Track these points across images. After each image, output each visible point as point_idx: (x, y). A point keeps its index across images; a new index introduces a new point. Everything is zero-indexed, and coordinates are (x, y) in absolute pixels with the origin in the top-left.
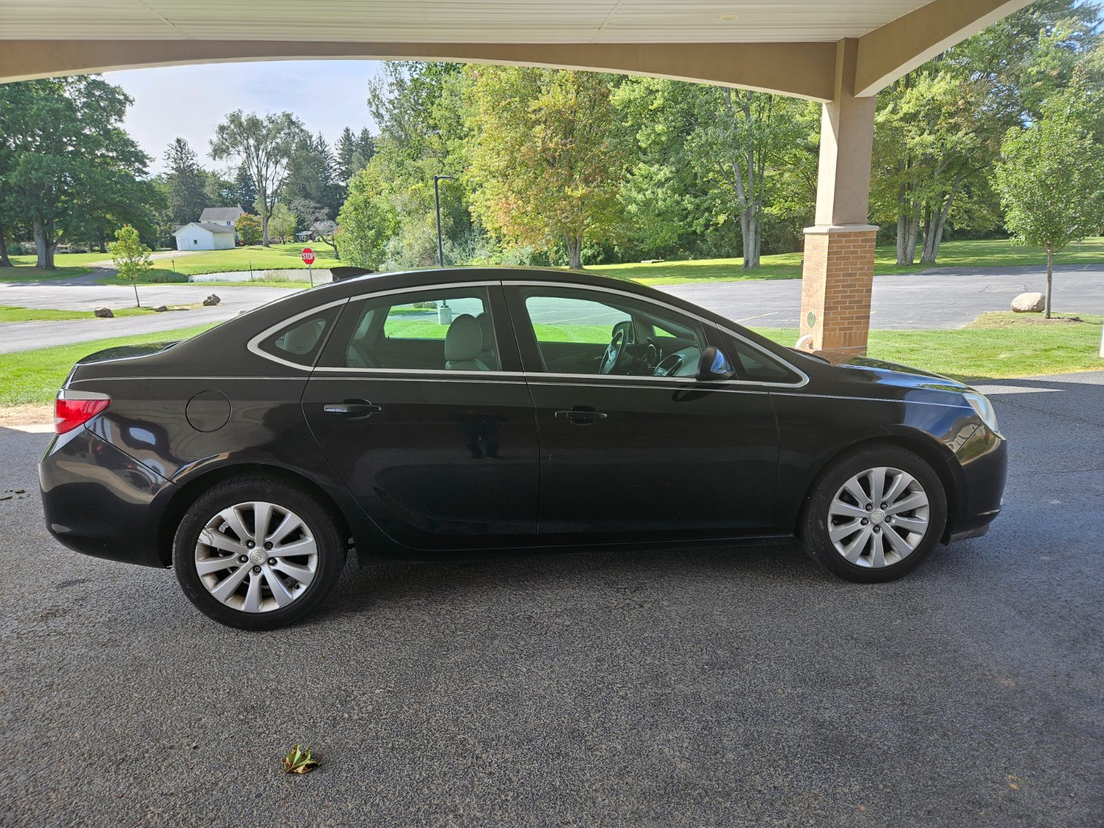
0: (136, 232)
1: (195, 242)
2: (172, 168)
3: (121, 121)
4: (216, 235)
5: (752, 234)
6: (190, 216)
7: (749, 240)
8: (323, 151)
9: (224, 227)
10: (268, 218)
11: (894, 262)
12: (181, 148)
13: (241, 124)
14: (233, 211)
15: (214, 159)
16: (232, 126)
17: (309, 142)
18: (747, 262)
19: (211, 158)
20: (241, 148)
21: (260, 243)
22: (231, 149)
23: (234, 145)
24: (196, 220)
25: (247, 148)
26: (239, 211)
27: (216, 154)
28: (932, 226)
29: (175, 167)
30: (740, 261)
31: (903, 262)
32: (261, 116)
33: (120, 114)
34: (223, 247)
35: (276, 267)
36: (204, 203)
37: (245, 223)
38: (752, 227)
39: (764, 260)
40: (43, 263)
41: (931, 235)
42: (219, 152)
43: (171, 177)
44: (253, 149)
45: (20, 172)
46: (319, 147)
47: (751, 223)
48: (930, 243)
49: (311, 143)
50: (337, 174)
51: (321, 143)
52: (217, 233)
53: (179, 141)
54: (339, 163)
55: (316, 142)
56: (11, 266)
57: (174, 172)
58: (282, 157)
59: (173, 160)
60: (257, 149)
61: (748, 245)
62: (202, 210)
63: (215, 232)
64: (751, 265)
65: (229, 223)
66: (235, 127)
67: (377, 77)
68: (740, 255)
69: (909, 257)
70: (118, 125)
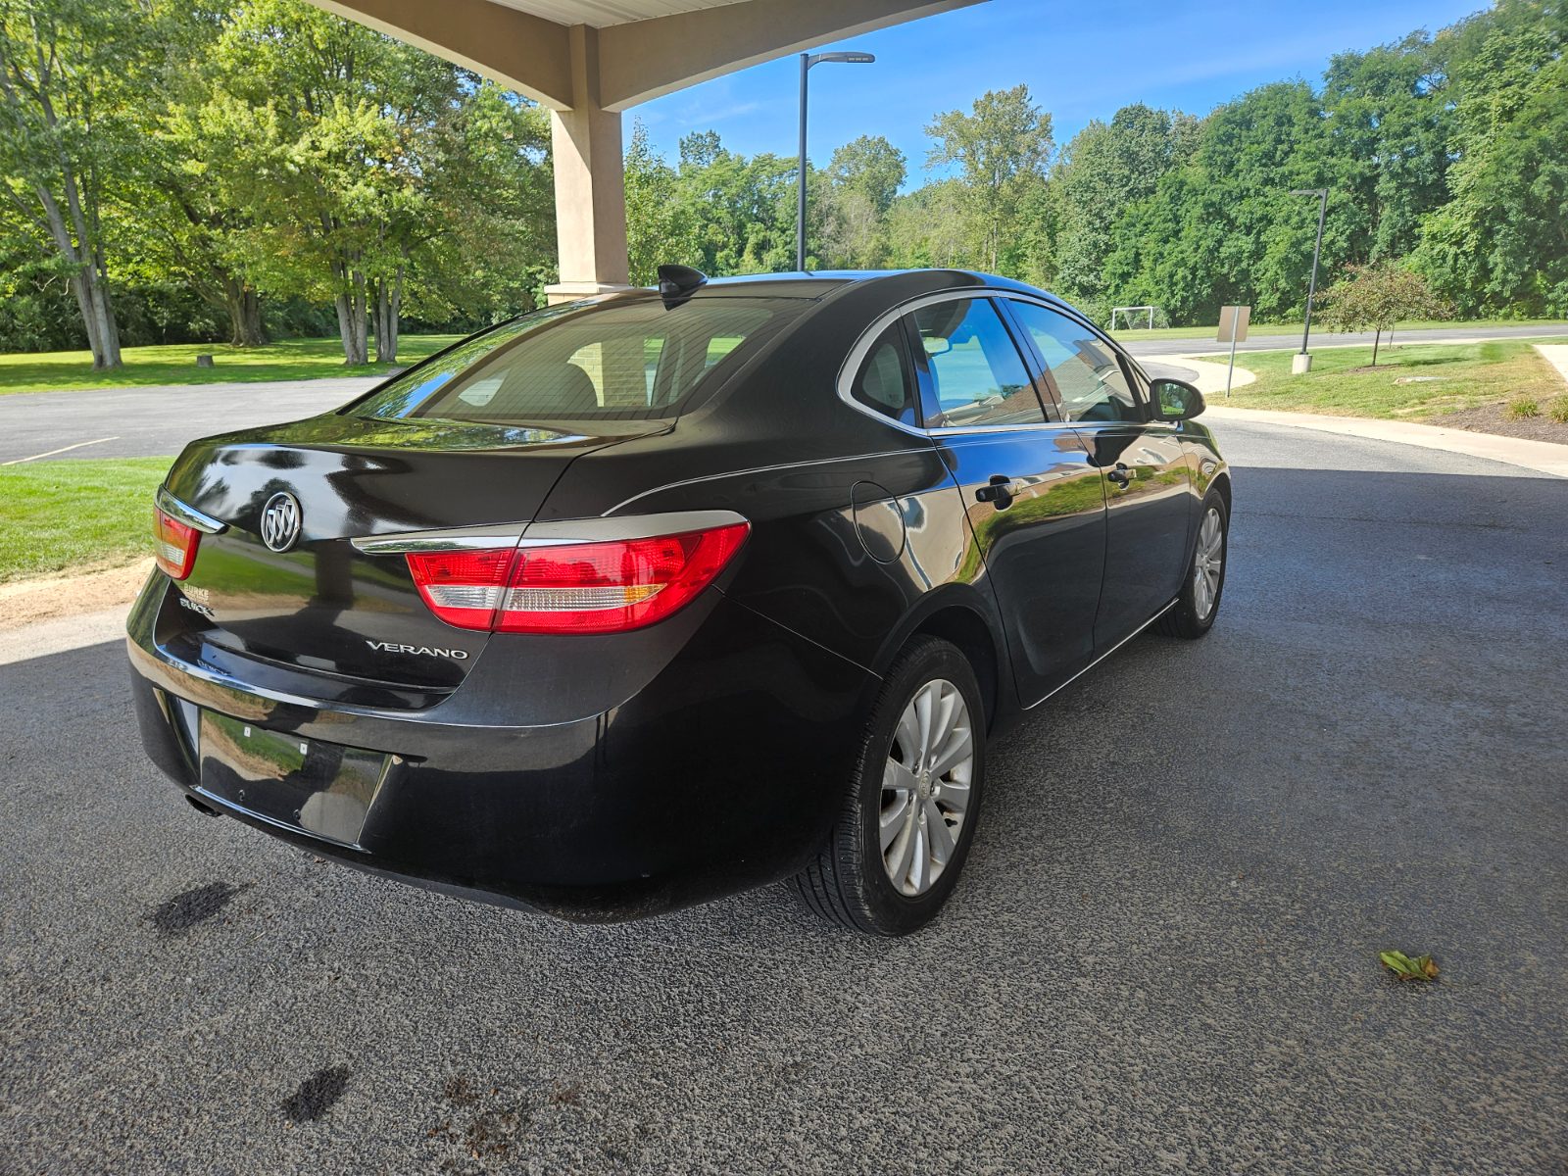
5: (100, 312)
7: (96, 320)
11: (341, 361)
18: (101, 359)
28: (383, 310)
30: (87, 357)
31: (356, 360)
38: (98, 299)
39: (128, 355)
41: (384, 322)
47: (94, 292)
48: (384, 334)
61: (97, 331)
64: (109, 362)
68: (84, 345)
69: (361, 352)
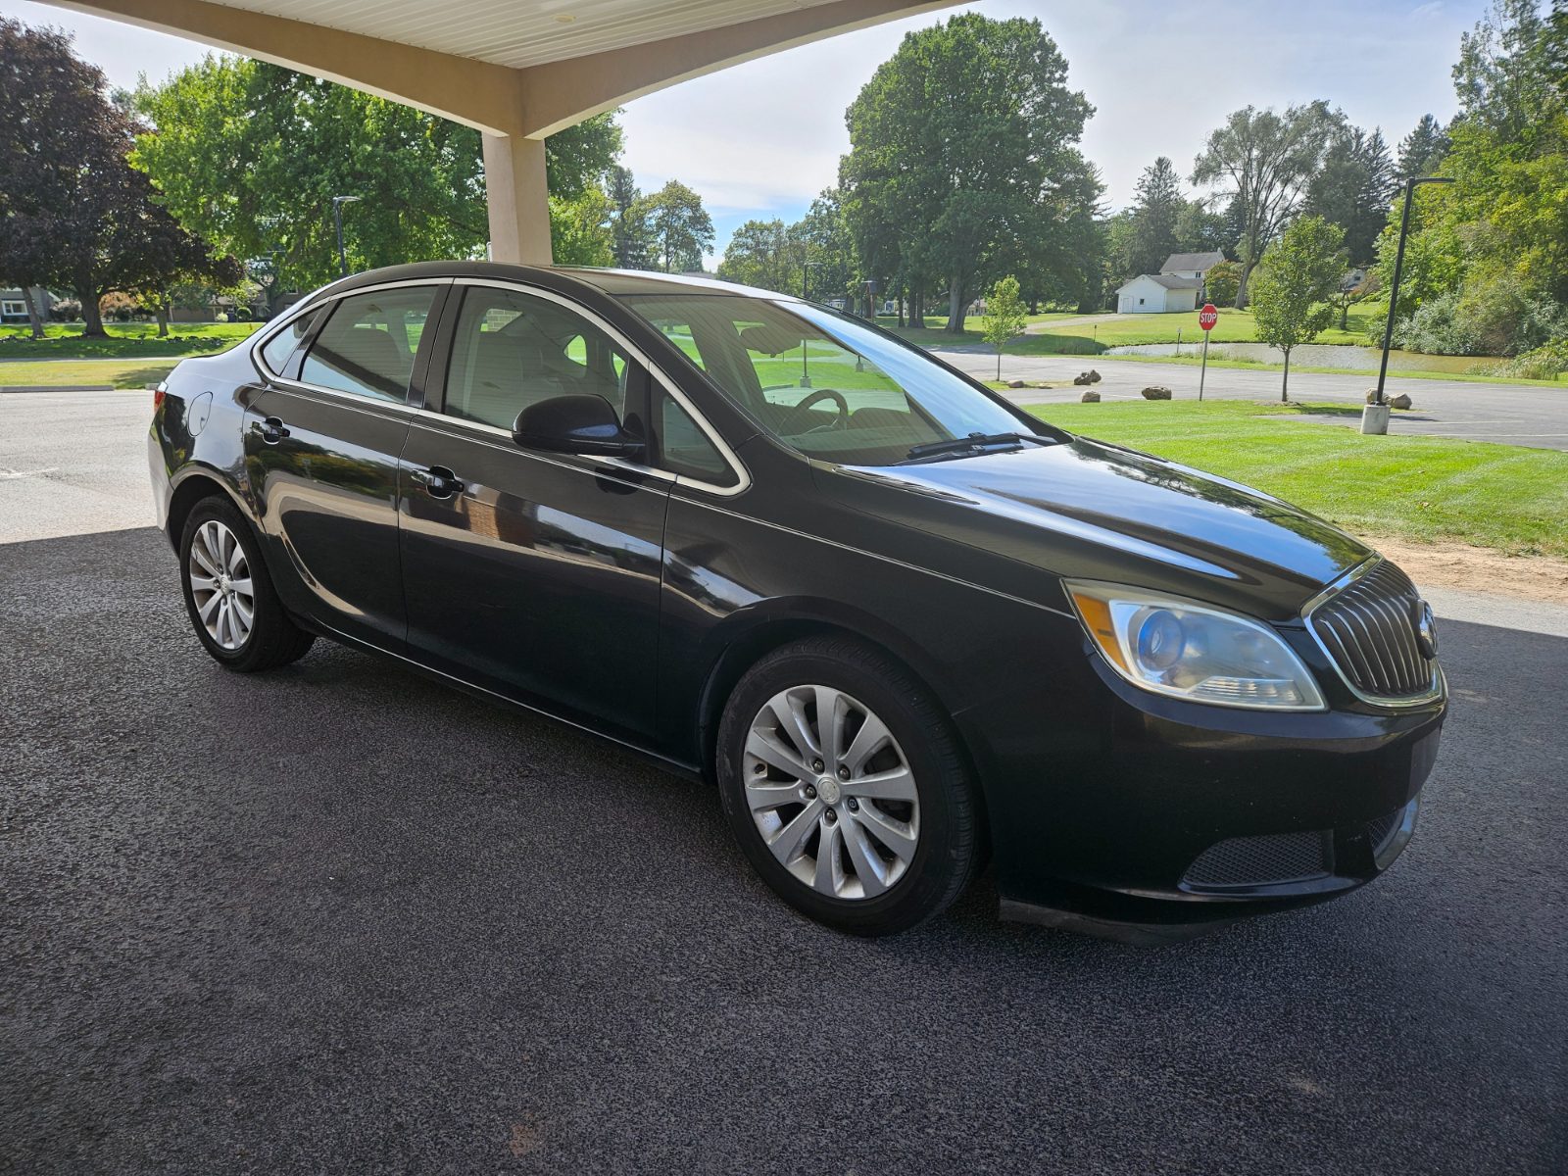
0: (1018, 285)
1: (1142, 301)
2: (1143, 200)
3: (1077, 140)
4: (1172, 291)
6: (1147, 265)
8: (1376, 157)
9: (1191, 281)
10: (1254, 265)
12: (1161, 172)
13: (1246, 128)
14: (1210, 258)
15: (1195, 184)
16: (1234, 133)
17: (1354, 145)
19: (1191, 183)
20: (1239, 164)
21: (1231, 304)
22: (1223, 166)
23: (1229, 159)
24: (1154, 270)
25: (1248, 163)
26: (1217, 257)
27: (1198, 176)
29: (1147, 199)
32: (1279, 112)
33: (1076, 132)
34: (1177, 309)
35: (1236, 339)
36: (1172, 247)
37: (1219, 274)
40: (953, 324)
42: (1205, 172)
43: (1139, 213)
44: (1255, 163)
45: (948, 215)
46: (1371, 152)
49: (1357, 146)
50: (1390, 193)
51: (1375, 146)
52: (1173, 289)
53: (1160, 162)
54: (1398, 175)
55: (1368, 143)
56: (924, 327)
57: (1144, 206)
58: (1299, 172)
59: (1146, 189)
60: (1261, 164)
62: (1168, 256)
63: (1170, 288)
65: (1198, 275)
66: (1237, 133)
67: (1483, 23)
70: (1071, 145)
